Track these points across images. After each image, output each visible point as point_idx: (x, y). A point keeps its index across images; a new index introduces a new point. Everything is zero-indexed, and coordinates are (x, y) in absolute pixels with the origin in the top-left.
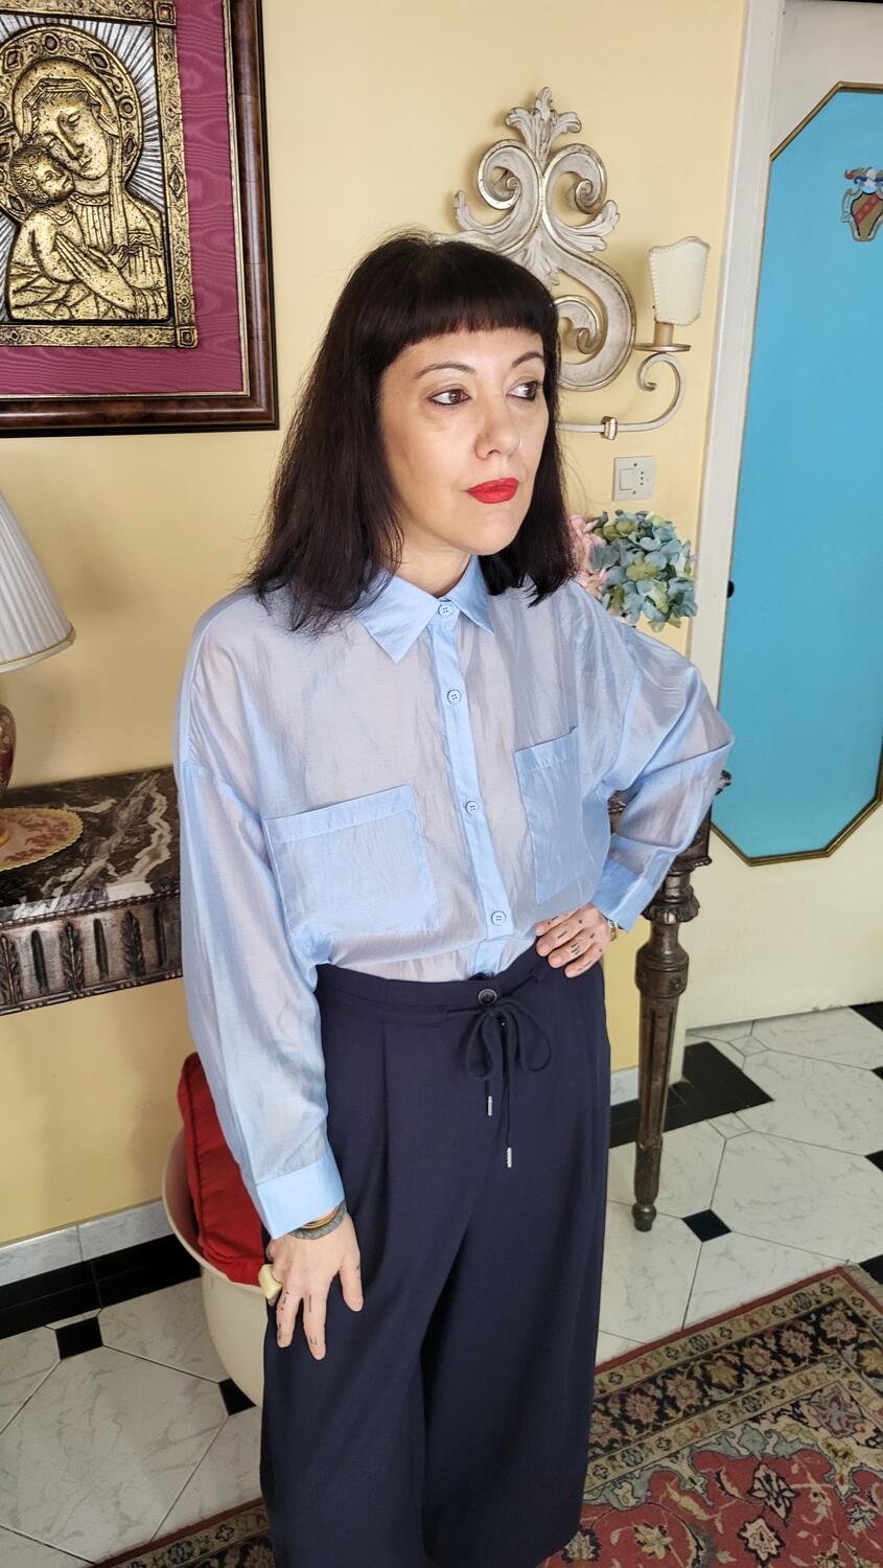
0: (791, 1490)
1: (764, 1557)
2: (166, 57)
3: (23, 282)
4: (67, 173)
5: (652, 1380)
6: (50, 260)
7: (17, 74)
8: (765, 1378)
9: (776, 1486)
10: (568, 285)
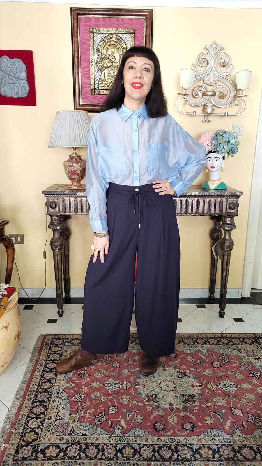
0: (229, 360)
1: (214, 367)
2: (132, 39)
3: (101, 82)
4: (112, 62)
5: (207, 338)
6: (107, 78)
8: (235, 344)
9: (225, 359)
10: (220, 84)
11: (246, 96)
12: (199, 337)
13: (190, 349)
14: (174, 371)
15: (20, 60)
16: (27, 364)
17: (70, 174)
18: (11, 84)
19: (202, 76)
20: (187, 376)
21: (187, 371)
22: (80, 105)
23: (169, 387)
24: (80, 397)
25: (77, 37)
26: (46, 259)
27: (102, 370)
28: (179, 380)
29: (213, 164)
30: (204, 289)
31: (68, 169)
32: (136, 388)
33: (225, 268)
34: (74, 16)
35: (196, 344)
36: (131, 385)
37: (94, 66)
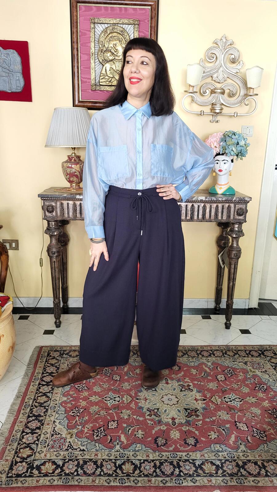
0: (234, 373)
1: (219, 380)
2: (136, 31)
3: (103, 77)
4: (114, 55)
5: (211, 350)
7: (106, 35)
8: (241, 356)
9: (231, 372)
10: (229, 81)
11: (257, 95)
12: (204, 349)
13: (194, 362)
14: (177, 384)
15: (15, 51)
16: (22, 377)
17: (68, 176)
18: (4, 77)
19: (211, 73)
20: (191, 389)
21: (191, 384)
22: (79, 102)
23: (172, 401)
24: (78, 412)
25: (77, 28)
26: (42, 266)
27: (102, 384)
28: (182, 394)
29: (220, 167)
30: (210, 299)
31: (66, 171)
32: (136, 401)
33: (232, 278)
34: (74, 4)
35: (200, 356)
36: (131, 399)
37: (95, 60)
